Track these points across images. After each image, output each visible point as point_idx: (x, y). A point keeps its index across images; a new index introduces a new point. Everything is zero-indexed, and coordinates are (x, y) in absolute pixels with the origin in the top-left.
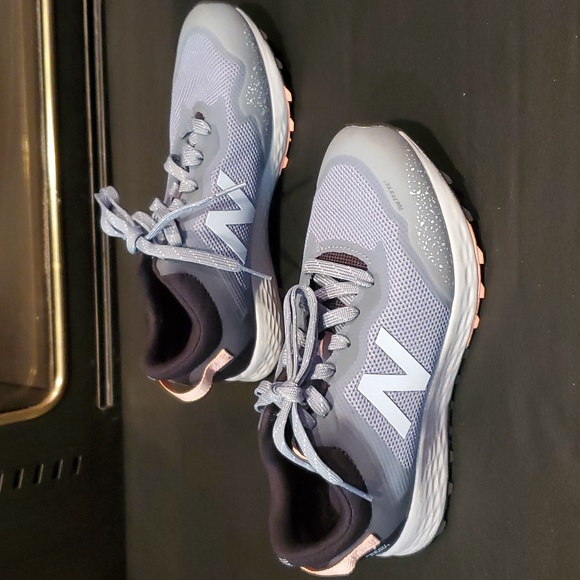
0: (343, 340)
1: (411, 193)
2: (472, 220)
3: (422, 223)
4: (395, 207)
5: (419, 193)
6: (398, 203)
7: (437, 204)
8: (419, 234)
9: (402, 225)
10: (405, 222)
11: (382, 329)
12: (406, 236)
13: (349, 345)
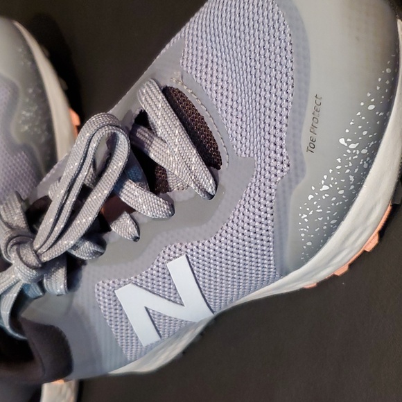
0: (132, 230)
1: (342, 141)
2: (398, 202)
3: (325, 188)
4: (305, 142)
5: (352, 146)
6: (313, 141)
7: (368, 170)
8: (311, 197)
9: (297, 170)
10: (303, 170)
11: (184, 257)
12: (291, 187)
13: (136, 239)
